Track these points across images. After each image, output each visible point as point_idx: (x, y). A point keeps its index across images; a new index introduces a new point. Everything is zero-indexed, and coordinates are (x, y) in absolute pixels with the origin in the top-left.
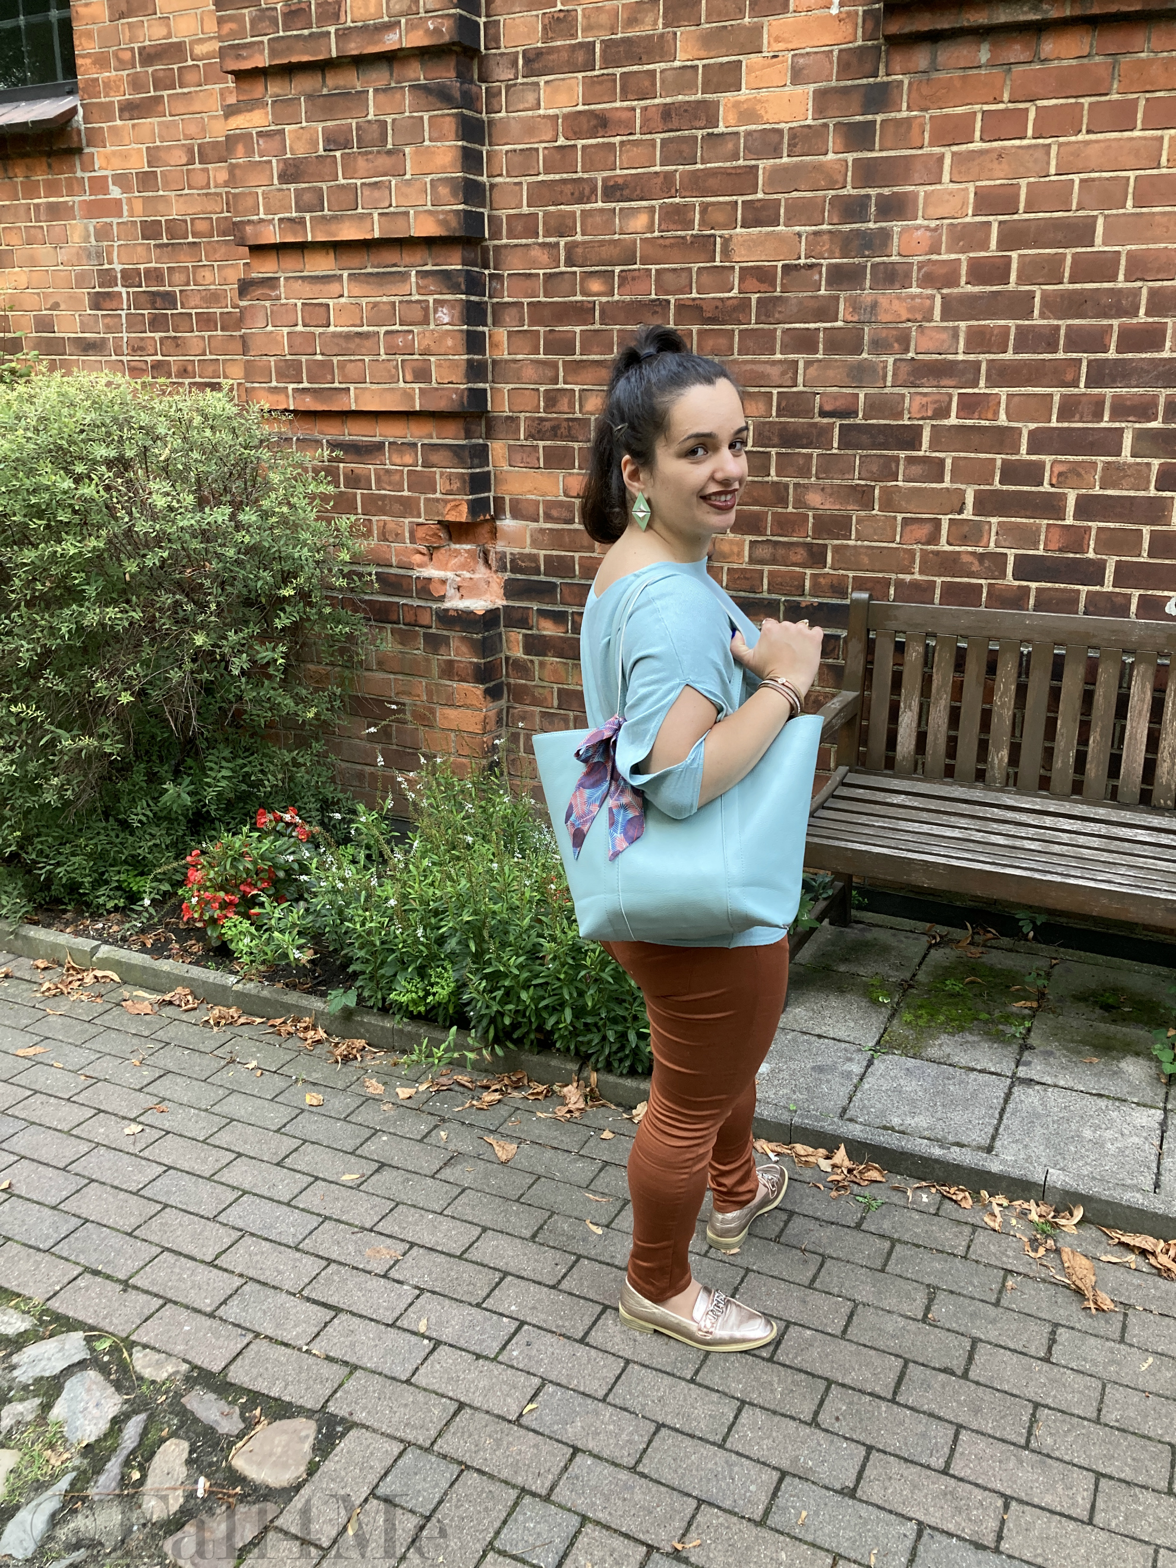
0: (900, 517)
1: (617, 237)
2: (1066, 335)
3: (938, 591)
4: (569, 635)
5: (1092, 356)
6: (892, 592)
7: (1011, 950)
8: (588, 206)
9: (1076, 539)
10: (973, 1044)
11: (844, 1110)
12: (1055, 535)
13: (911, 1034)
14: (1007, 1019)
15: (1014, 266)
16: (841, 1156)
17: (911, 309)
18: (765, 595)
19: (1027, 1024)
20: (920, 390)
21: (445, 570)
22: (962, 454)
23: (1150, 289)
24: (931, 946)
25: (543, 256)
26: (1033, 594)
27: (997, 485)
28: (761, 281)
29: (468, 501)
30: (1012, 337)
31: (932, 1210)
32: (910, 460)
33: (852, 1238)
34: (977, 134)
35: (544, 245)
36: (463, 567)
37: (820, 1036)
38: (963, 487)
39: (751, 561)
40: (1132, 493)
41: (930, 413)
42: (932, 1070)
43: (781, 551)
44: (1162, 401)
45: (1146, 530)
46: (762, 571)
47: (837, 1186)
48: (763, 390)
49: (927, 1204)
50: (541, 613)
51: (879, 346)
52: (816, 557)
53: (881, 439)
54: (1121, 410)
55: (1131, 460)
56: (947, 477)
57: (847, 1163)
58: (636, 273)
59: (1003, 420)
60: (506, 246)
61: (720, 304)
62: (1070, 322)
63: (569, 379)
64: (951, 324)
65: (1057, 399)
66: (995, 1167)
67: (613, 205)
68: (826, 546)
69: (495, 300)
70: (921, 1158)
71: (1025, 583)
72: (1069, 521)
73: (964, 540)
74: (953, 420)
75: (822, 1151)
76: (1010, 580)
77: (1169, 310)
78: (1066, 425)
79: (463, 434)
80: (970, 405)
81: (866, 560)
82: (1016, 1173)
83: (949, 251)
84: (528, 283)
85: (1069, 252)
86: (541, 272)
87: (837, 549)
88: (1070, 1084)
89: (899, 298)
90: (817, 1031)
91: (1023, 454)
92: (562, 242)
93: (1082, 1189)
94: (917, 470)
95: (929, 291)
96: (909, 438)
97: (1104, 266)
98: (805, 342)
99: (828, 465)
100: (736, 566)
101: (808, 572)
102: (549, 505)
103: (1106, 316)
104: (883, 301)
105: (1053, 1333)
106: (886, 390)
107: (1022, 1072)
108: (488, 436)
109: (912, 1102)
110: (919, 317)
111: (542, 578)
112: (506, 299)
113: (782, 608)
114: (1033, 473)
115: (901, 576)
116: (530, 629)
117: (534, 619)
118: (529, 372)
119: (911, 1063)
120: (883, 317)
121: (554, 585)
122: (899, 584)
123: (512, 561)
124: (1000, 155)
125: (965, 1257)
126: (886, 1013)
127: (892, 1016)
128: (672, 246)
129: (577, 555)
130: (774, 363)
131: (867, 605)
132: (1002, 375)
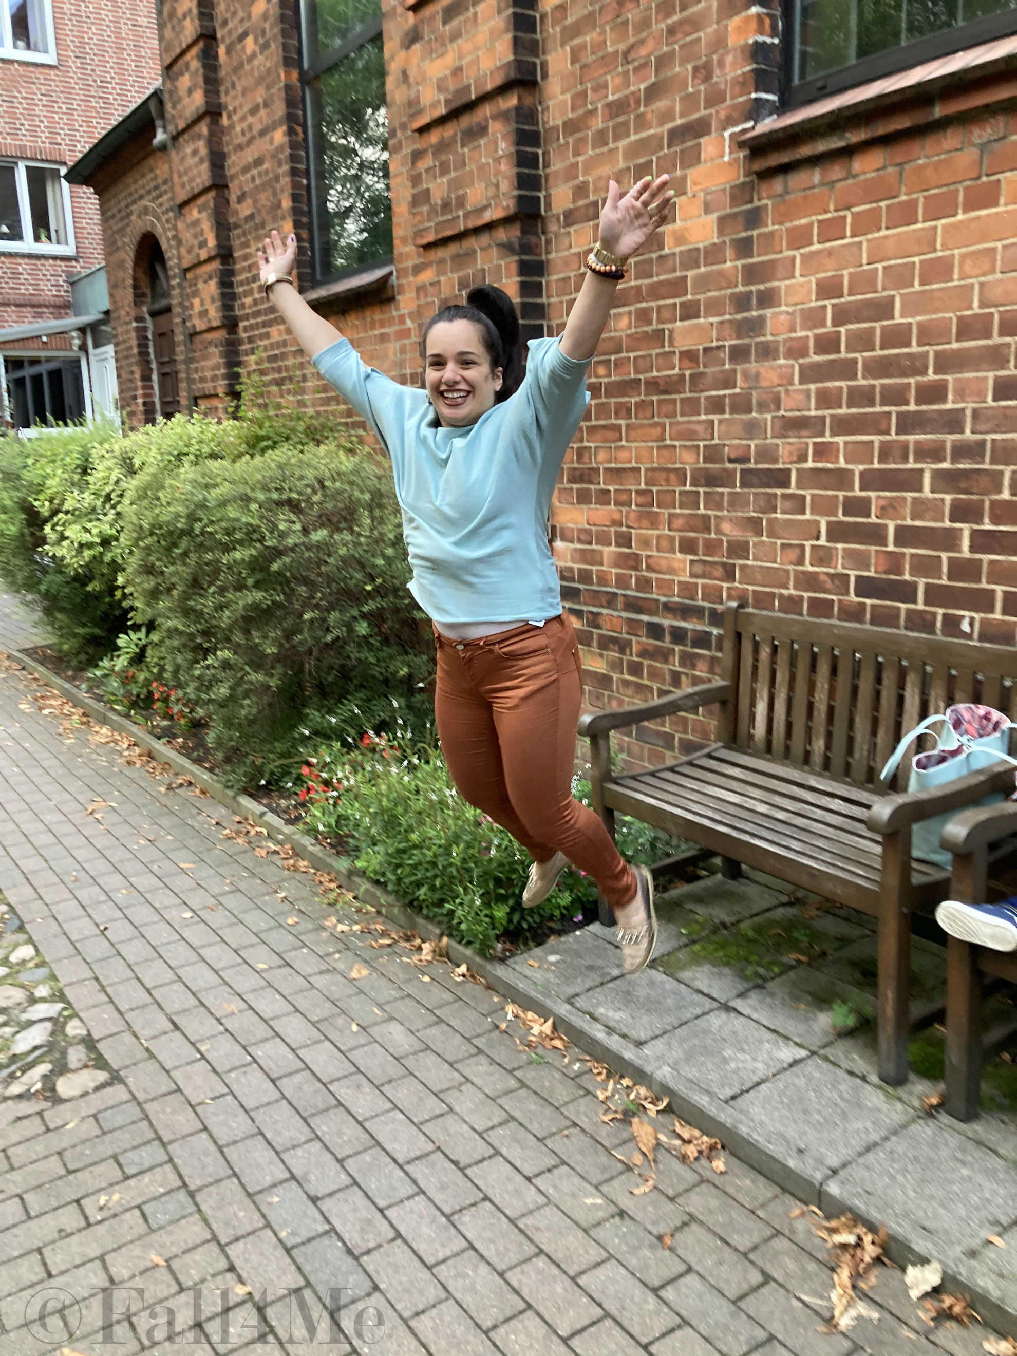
0: (779, 542)
1: (612, 334)
2: (881, 392)
3: (806, 605)
4: (585, 627)
5: (899, 409)
6: (777, 603)
9: (894, 563)
11: (576, 995)
12: (882, 559)
13: (686, 960)
14: (769, 964)
15: (843, 339)
16: (548, 1025)
17: (779, 377)
18: (698, 602)
20: (788, 440)
22: (817, 492)
23: (935, 352)
26: (868, 609)
27: (841, 518)
28: (691, 360)
30: (845, 395)
31: (573, 1076)
32: (784, 496)
33: (498, 1076)
34: (815, 238)
38: (818, 518)
39: (691, 575)
40: (933, 524)
41: (795, 459)
42: (670, 985)
43: (708, 568)
44: (948, 445)
45: (944, 556)
46: (697, 584)
47: (527, 1044)
48: (695, 443)
49: (574, 1071)
51: (763, 407)
52: (729, 574)
53: (763, 480)
54: (922, 453)
55: (930, 496)
56: (808, 511)
57: (548, 1032)
58: (623, 360)
59: (842, 464)
61: (668, 379)
62: (881, 381)
63: (589, 439)
64: (806, 387)
65: (876, 445)
66: (629, 1054)
68: (735, 565)
70: (589, 1037)
71: (863, 600)
72: (891, 548)
73: (821, 562)
74: (810, 464)
75: (540, 1020)
76: (853, 598)
77: (950, 368)
78: (884, 466)
80: (822, 451)
81: (760, 577)
82: (639, 1063)
83: (802, 329)
85: (878, 325)
87: (741, 567)
88: (760, 1018)
89: (772, 368)
91: (857, 492)
93: (672, 1085)
94: (788, 504)
95: (791, 362)
96: (782, 478)
98: (717, 406)
99: (736, 502)
100: (682, 579)
101: (724, 585)
102: (580, 531)
103: (906, 375)
104: (763, 371)
105: (556, 1166)
106: (768, 441)
107: (734, 1002)
109: (629, 1002)
110: (786, 383)
111: (577, 585)
113: (707, 613)
114: (863, 507)
115: (781, 591)
119: (661, 977)
120: (764, 384)
121: (581, 590)
122: (781, 596)
124: (830, 253)
125: (557, 1108)
128: (641, 338)
129: (594, 568)
130: (700, 422)
131: (736, 612)
132: (843, 426)
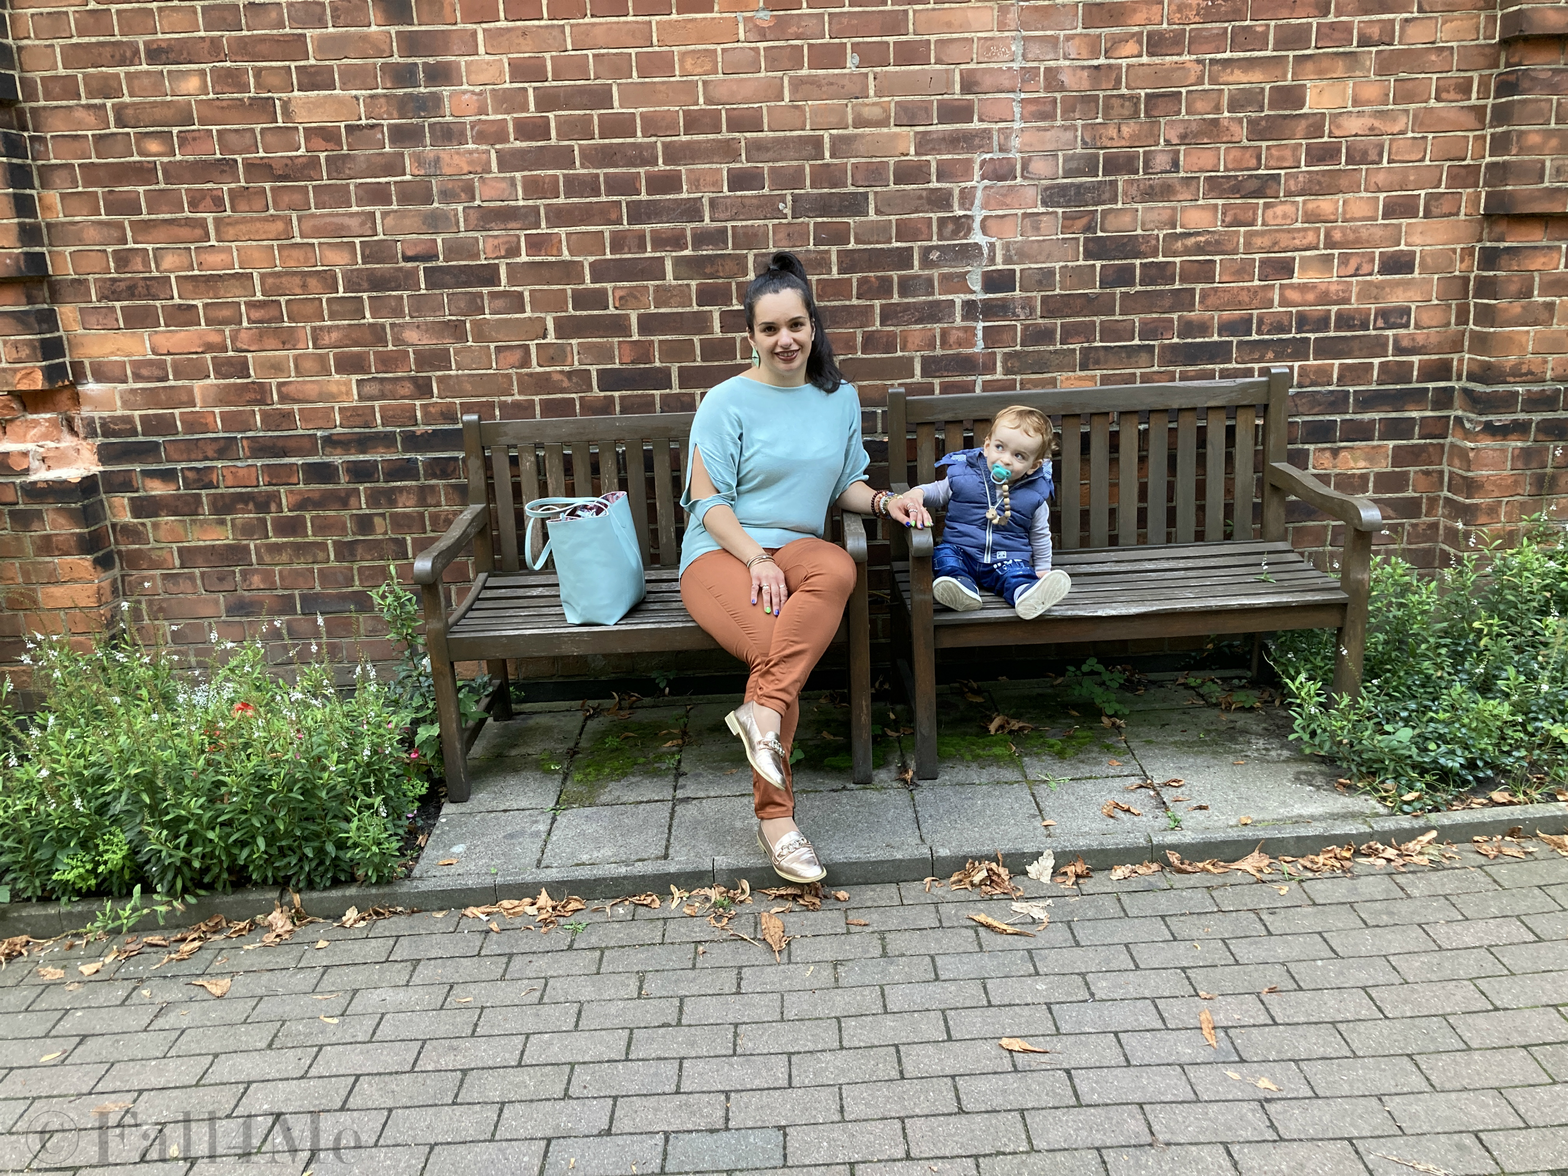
0: (492, 346)
1: (169, 98)
2: (605, 182)
3: (538, 408)
4: (182, 491)
5: (629, 198)
6: (497, 413)
7: (653, 707)
8: (132, 69)
9: (643, 352)
10: (636, 784)
11: (539, 862)
12: (627, 349)
13: (583, 789)
14: (660, 758)
15: (553, 124)
16: (544, 899)
17: (470, 163)
18: (380, 429)
19: (677, 757)
20: (491, 233)
21: (24, 441)
22: (537, 287)
23: (663, 143)
24: (587, 718)
25: (90, 118)
26: (617, 401)
27: (571, 312)
28: (327, 139)
29: (41, 368)
30: (561, 184)
31: (629, 918)
32: (493, 295)
33: (566, 958)
34: (502, 15)
35: (88, 107)
36: (45, 436)
37: (505, 811)
38: (542, 315)
39: (361, 398)
40: (680, 310)
41: (503, 253)
42: (607, 811)
43: (388, 387)
44: (689, 233)
45: (696, 339)
46: (373, 407)
47: (545, 922)
48: (345, 240)
49: (625, 915)
50: (145, 473)
51: (447, 196)
52: (423, 388)
53: (463, 278)
54: (660, 241)
55: (674, 283)
56: (528, 308)
57: (550, 903)
58: (197, 134)
59: (566, 255)
60: (44, 108)
61: (289, 162)
62: (606, 170)
63: (140, 239)
64: (508, 175)
65: (607, 235)
66: (672, 868)
67: (160, 67)
68: (430, 378)
69: (40, 162)
70: (612, 879)
71: (609, 393)
72: (636, 337)
73: (552, 361)
74: (524, 258)
75: (528, 900)
76: (596, 392)
77: (680, 159)
78: (618, 256)
79: (24, 300)
80: (536, 244)
81: (469, 387)
82: (690, 868)
83: (495, 112)
84: (76, 144)
85: (595, 113)
86: (90, 133)
87: (440, 380)
88: (719, 793)
89: (458, 153)
90: (502, 807)
91: (588, 284)
92: (109, 103)
93: (742, 864)
94: (499, 303)
95: (484, 147)
96: (489, 275)
97: (622, 126)
98: (380, 195)
99: (419, 305)
100: (346, 405)
101: (418, 403)
102: (137, 365)
103: (635, 166)
104: (442, 155)
105: (739, 973)
106: (461, 235)
107: (680, 794)
108: (54, 300)
109: (596, 840)
110: (479, 170)
111: (141, 438)
112: (53, 161)
113: (399, 438)
114: (599, 299)
115: (503, 398)
116: (137, 491)
117: (138, 481)
118: (91, 233)
119: (588, 811)
120: (446, 170)
121: (157, 444)
122: (503, 406)
123: (102, 425)
124: (524, 32)
125: (662, 943)
126: (559, 778)
127: (565, 779)
128: (229, 107)
129: (177, 412)
130: (352, 215)
131: (478, 425)
132: (559, 216)
